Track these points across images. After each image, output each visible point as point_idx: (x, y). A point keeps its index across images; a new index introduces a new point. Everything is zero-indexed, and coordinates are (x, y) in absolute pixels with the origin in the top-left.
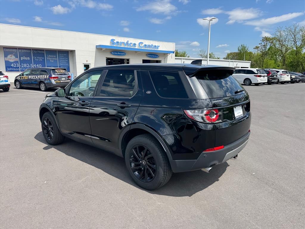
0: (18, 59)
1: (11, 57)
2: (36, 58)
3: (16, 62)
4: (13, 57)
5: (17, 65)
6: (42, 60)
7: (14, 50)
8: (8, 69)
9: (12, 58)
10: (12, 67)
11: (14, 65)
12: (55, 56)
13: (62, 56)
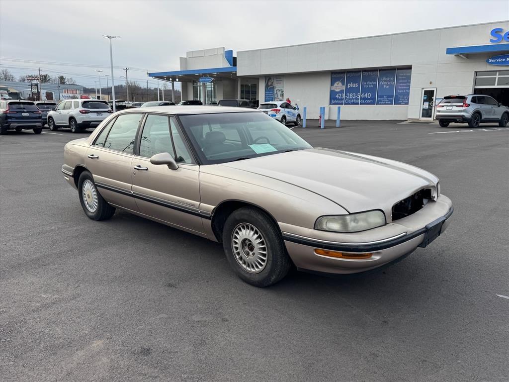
0: (344, 88)
1: (338, 84)
2: (365, 83)
3: (342, 92)
4: (340, 84)
5: (342, 96)
6: (372, 86)
7: (342, 75)
8: (333, 102)
9: (339, 86)
10: (337, 99)
11: (339, 96)
12: (392, 79)
13: (404, 77)
